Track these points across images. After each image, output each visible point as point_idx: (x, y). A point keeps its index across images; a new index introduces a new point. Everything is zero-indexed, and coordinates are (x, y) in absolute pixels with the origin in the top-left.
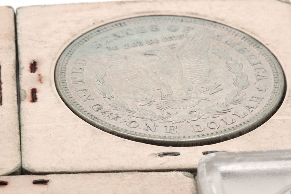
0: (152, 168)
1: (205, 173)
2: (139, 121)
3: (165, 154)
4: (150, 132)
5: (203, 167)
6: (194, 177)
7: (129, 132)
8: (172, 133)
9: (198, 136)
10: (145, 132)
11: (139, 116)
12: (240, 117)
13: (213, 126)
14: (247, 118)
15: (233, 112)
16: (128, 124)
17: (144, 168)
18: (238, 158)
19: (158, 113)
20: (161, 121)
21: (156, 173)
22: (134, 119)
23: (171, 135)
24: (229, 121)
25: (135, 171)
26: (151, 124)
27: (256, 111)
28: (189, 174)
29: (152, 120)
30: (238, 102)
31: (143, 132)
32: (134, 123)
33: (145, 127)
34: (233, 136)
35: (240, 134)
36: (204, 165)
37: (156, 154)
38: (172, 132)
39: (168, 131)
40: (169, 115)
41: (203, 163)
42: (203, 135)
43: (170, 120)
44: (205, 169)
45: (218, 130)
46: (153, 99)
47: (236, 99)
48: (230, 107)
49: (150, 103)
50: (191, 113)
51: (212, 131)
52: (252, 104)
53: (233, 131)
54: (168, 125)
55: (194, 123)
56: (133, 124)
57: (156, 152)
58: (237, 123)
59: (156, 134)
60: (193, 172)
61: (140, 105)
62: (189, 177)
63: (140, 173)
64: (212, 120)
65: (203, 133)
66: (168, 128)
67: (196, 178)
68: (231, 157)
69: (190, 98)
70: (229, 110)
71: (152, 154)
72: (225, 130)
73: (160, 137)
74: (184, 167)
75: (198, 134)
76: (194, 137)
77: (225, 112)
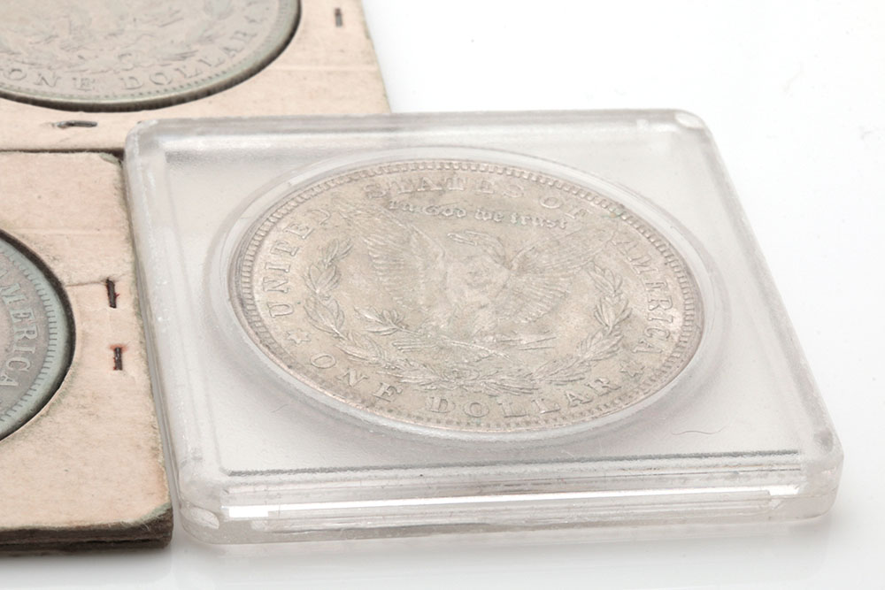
0: (46, 147)
1: (136, 151)
2: (25, 68)
3: (71, 124)
4: (45, 88)
5: (134, 141)
6: (120, 162)
7: (8, 86)
8: (86, 90)
9: (132, 95)
10: (37, 88)
11: (26, 60)
12: (210, 65)
13: (160, 79)
14: (223, 67)
15: (198, 56)
16: (7, 74)
17: (32, 146)
18: (199, 129)
19: (62, 56)
20: (66, 69)
21: (52, 154)
22: (16, 66)
23: (82, 93)
24: (190, 71)
25: (15, 151)
26: (48, 75)
27: (240, 56)
28: (110, 157)
29: (50, 68)
30: (210, 39)
31: (33, 87)
32: (16, 73)
33: (36, 78)
34: (195, 97)
35: (209, 93)
36: (136, 139)
37: (53, 125)
38: (84, 87)
39: (79, 86)
40: (82, 60)
41: (134, 135)
42: (141, 94)
43: (82, 68)
44: (137, 144)
45: (168, 87)
46: (54, 33)
47: (206, 34)
48: (194, 48)
49: (49, 39)
50: (121, 56)
51: (158, 88)
52: (233, 44)
53: (195, 89)
54: (78, 76)
55: (126, 75)
56: (15, 75)
57: (55, 121)
58: (204, 76)
59: (56, 90)
60: (118, 154)
61: (31, 43)
62: (111, 162)
63: (23, 154)
64: (159, 69)
65: (141, 90)
66: (79, 83)
67: (123, 163)
68: (186, 127)
69: (122, 31)
70: (193, 54)
71: (47, 124)
72: (182, 87)
73: (62, 96)
74: (102, 146)
75: (132, 92)
76: (124, 96)
77: (183, 57)
